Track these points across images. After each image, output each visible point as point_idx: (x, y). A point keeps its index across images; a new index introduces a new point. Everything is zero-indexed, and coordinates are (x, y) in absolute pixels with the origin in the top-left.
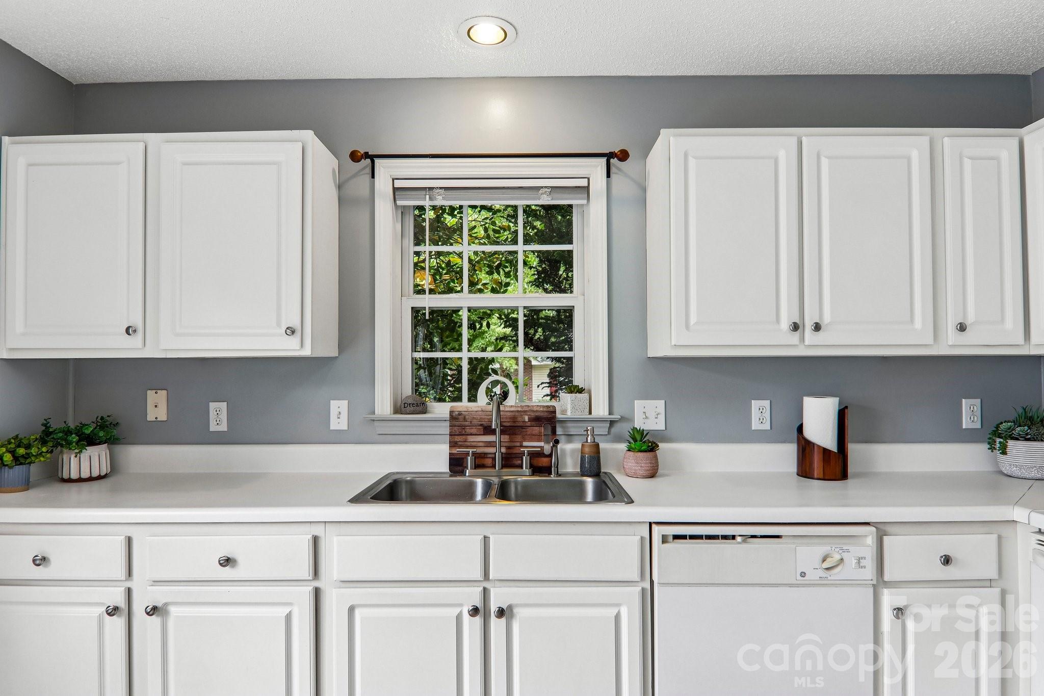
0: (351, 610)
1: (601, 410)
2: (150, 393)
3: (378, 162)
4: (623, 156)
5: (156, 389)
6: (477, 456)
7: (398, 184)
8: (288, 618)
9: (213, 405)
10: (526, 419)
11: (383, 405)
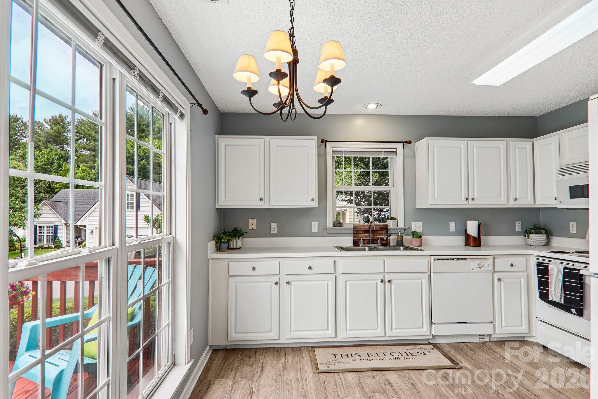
0: (346, 282)
1: (401, 225)
2: (250, 220)
3: (327, 143)
4: (410, 142)
5: (253, 219)
6: (364, 240)
7: (334, 149)
8: (328, 284)
9: (272, 224)
10: (378, 228)
11: (330, 224)
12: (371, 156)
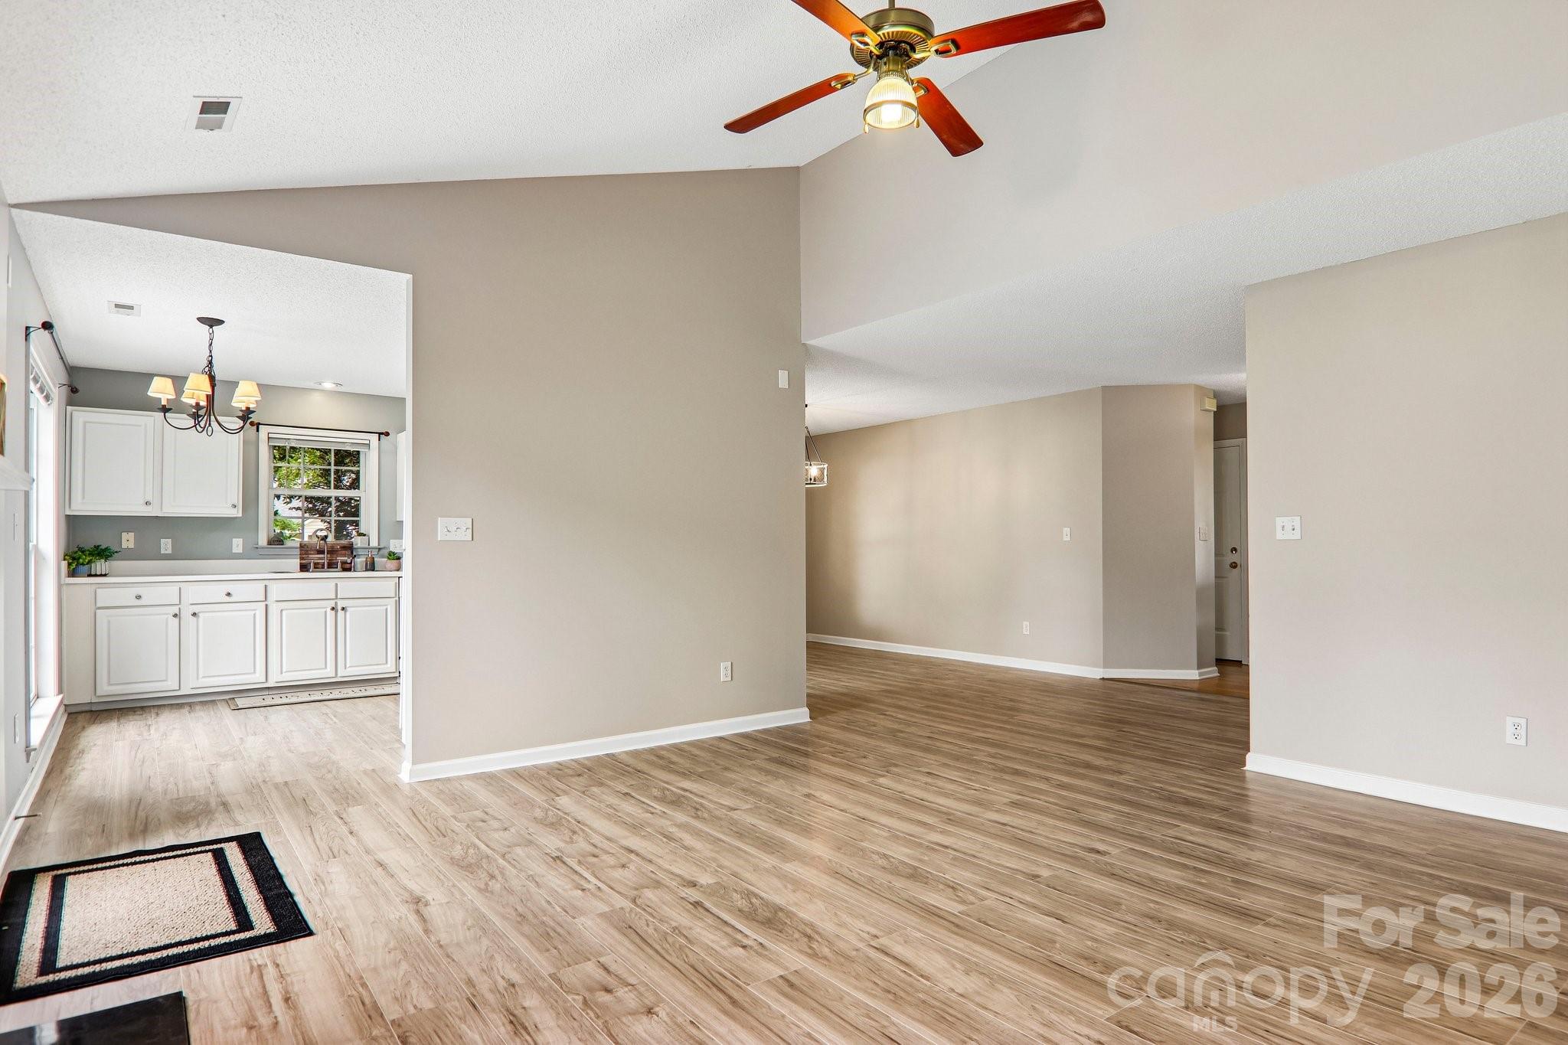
0: (282, 611)
1: (374, 543)
2: (124, 534)
3: (260, 426)
4: (387, 434)
5: (128, 532)
6: (315, 564)
7: (270, 435)
8: (254, 615)
9: (163, 541)
10: (339, 547)
11: (263, 541)
12: (333, 448)
